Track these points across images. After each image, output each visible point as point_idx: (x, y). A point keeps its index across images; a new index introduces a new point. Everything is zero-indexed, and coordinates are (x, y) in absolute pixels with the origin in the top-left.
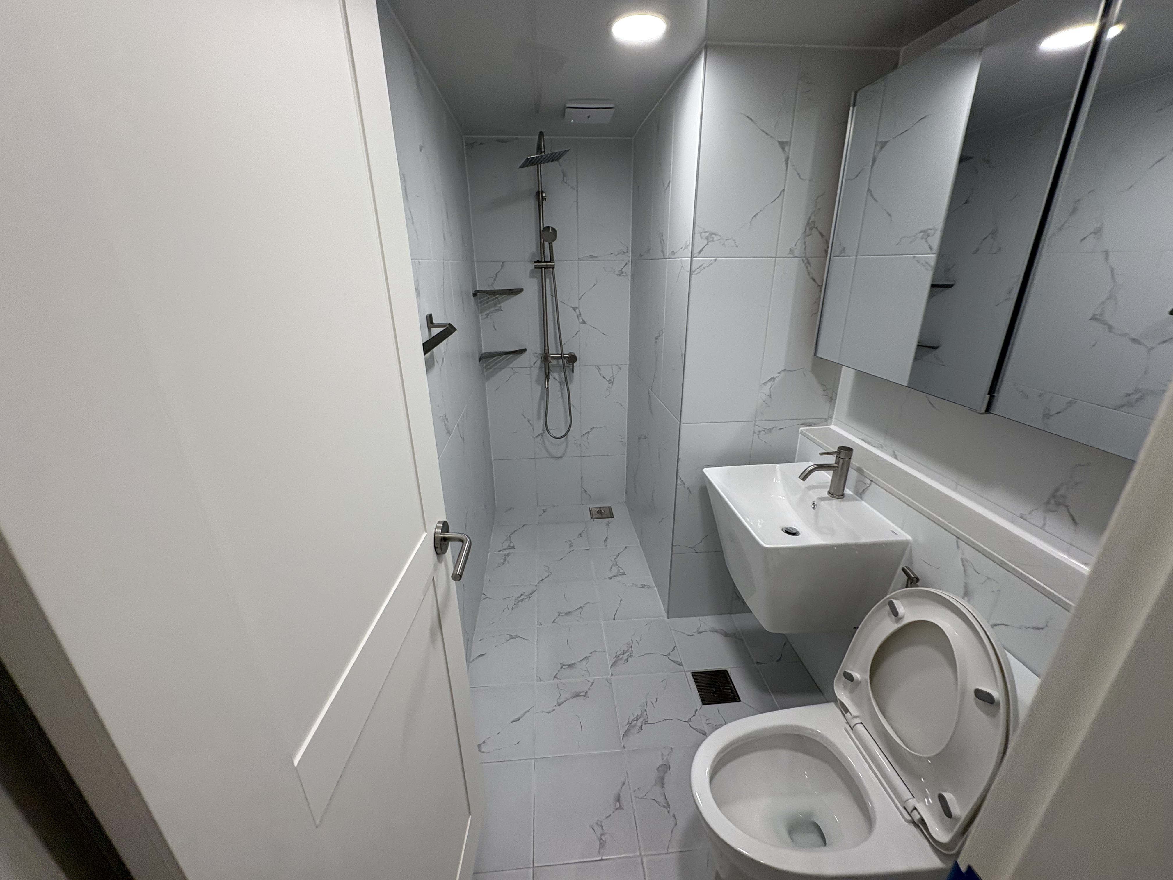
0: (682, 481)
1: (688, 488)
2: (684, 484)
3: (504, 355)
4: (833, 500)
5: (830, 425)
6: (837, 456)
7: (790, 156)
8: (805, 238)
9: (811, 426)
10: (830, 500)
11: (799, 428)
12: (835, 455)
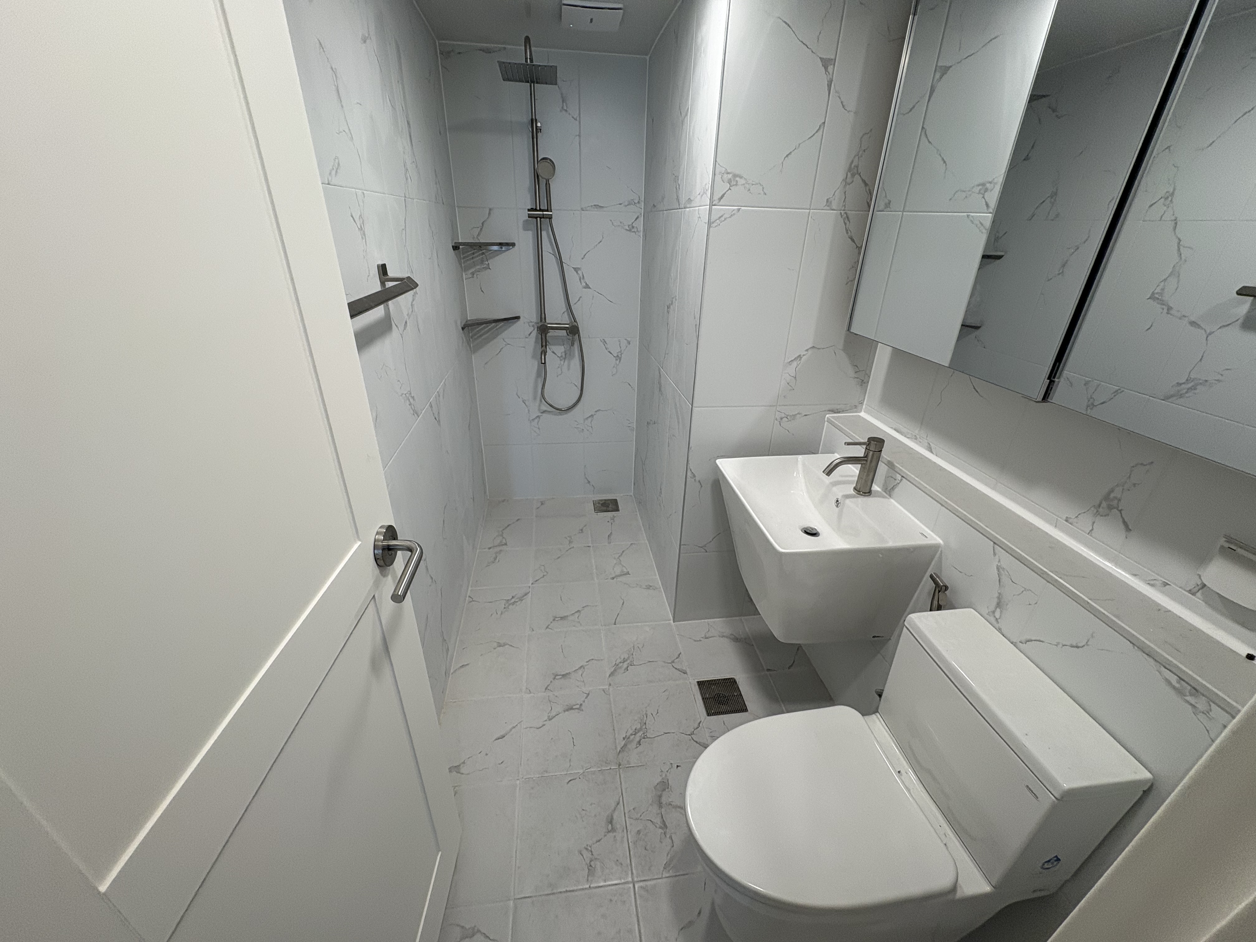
0: (692, 473)
1: (699, 481)
2: (694, 476)
3: (494, 322)
4: (859, 497)
5: (860, 411)
6: (866, 448)
7: (834, 79)
8: (845, 186)
9: (839, 412)
10: (857, 497)
11: (826, 416)
12: (865, 446)
